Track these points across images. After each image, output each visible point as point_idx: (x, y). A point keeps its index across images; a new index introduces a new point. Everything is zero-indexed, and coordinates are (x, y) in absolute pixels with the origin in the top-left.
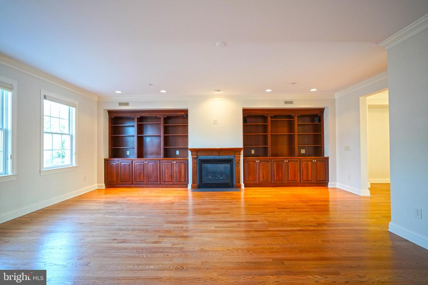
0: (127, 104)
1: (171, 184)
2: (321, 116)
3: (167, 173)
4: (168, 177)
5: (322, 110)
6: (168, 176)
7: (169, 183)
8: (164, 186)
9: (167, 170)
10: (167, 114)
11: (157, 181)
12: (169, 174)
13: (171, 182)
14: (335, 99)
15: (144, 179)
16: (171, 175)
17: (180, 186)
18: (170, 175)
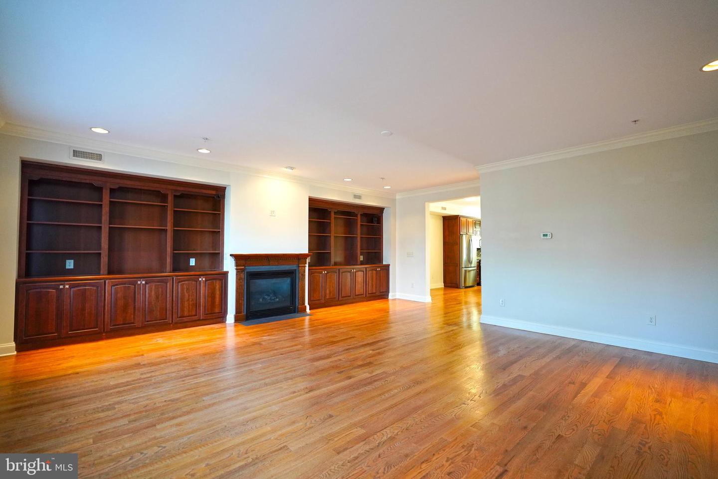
0: (99, 157)
1: (196, 321)
2: (380, 217)
3: (188, 300)
4: (189, 307)
5: (381, 210)
6: (189, 305)
7: (190, 319)
8: (179, 325)
9: (186, 294)
10: (182, 189)
11: (166, 317)
12: (192, 300)
13: (196, 315)
14: (396, 200)
15: (134, 318)
16: (195, 302)
17: (212, 321)
18: (193, 304)
